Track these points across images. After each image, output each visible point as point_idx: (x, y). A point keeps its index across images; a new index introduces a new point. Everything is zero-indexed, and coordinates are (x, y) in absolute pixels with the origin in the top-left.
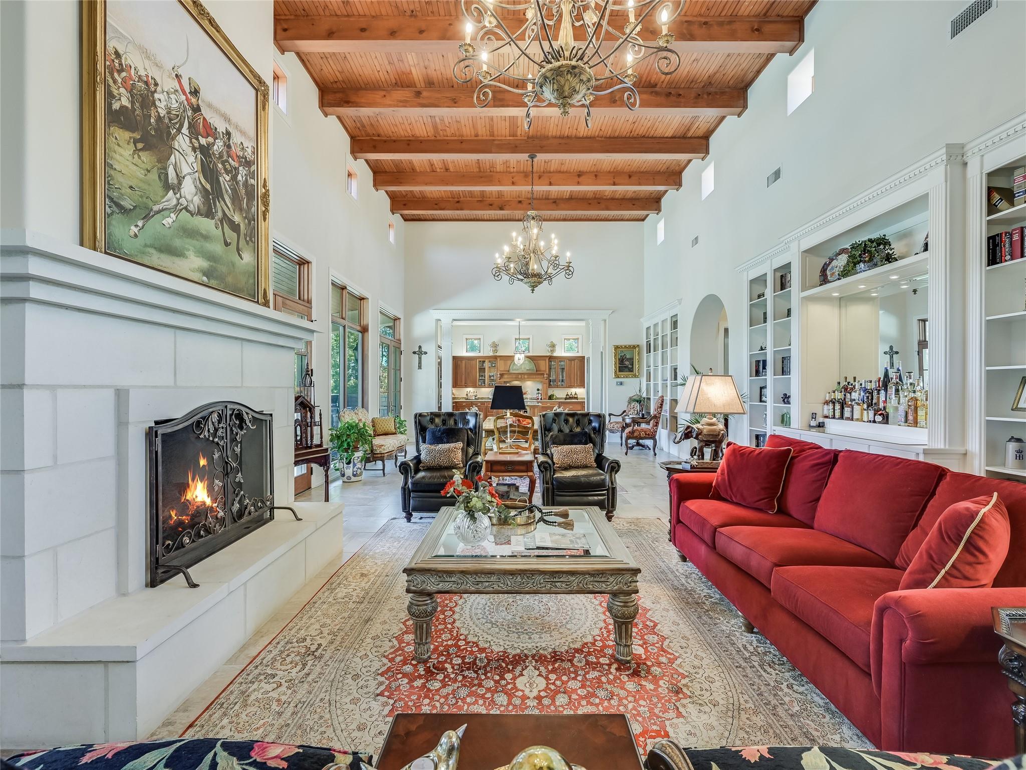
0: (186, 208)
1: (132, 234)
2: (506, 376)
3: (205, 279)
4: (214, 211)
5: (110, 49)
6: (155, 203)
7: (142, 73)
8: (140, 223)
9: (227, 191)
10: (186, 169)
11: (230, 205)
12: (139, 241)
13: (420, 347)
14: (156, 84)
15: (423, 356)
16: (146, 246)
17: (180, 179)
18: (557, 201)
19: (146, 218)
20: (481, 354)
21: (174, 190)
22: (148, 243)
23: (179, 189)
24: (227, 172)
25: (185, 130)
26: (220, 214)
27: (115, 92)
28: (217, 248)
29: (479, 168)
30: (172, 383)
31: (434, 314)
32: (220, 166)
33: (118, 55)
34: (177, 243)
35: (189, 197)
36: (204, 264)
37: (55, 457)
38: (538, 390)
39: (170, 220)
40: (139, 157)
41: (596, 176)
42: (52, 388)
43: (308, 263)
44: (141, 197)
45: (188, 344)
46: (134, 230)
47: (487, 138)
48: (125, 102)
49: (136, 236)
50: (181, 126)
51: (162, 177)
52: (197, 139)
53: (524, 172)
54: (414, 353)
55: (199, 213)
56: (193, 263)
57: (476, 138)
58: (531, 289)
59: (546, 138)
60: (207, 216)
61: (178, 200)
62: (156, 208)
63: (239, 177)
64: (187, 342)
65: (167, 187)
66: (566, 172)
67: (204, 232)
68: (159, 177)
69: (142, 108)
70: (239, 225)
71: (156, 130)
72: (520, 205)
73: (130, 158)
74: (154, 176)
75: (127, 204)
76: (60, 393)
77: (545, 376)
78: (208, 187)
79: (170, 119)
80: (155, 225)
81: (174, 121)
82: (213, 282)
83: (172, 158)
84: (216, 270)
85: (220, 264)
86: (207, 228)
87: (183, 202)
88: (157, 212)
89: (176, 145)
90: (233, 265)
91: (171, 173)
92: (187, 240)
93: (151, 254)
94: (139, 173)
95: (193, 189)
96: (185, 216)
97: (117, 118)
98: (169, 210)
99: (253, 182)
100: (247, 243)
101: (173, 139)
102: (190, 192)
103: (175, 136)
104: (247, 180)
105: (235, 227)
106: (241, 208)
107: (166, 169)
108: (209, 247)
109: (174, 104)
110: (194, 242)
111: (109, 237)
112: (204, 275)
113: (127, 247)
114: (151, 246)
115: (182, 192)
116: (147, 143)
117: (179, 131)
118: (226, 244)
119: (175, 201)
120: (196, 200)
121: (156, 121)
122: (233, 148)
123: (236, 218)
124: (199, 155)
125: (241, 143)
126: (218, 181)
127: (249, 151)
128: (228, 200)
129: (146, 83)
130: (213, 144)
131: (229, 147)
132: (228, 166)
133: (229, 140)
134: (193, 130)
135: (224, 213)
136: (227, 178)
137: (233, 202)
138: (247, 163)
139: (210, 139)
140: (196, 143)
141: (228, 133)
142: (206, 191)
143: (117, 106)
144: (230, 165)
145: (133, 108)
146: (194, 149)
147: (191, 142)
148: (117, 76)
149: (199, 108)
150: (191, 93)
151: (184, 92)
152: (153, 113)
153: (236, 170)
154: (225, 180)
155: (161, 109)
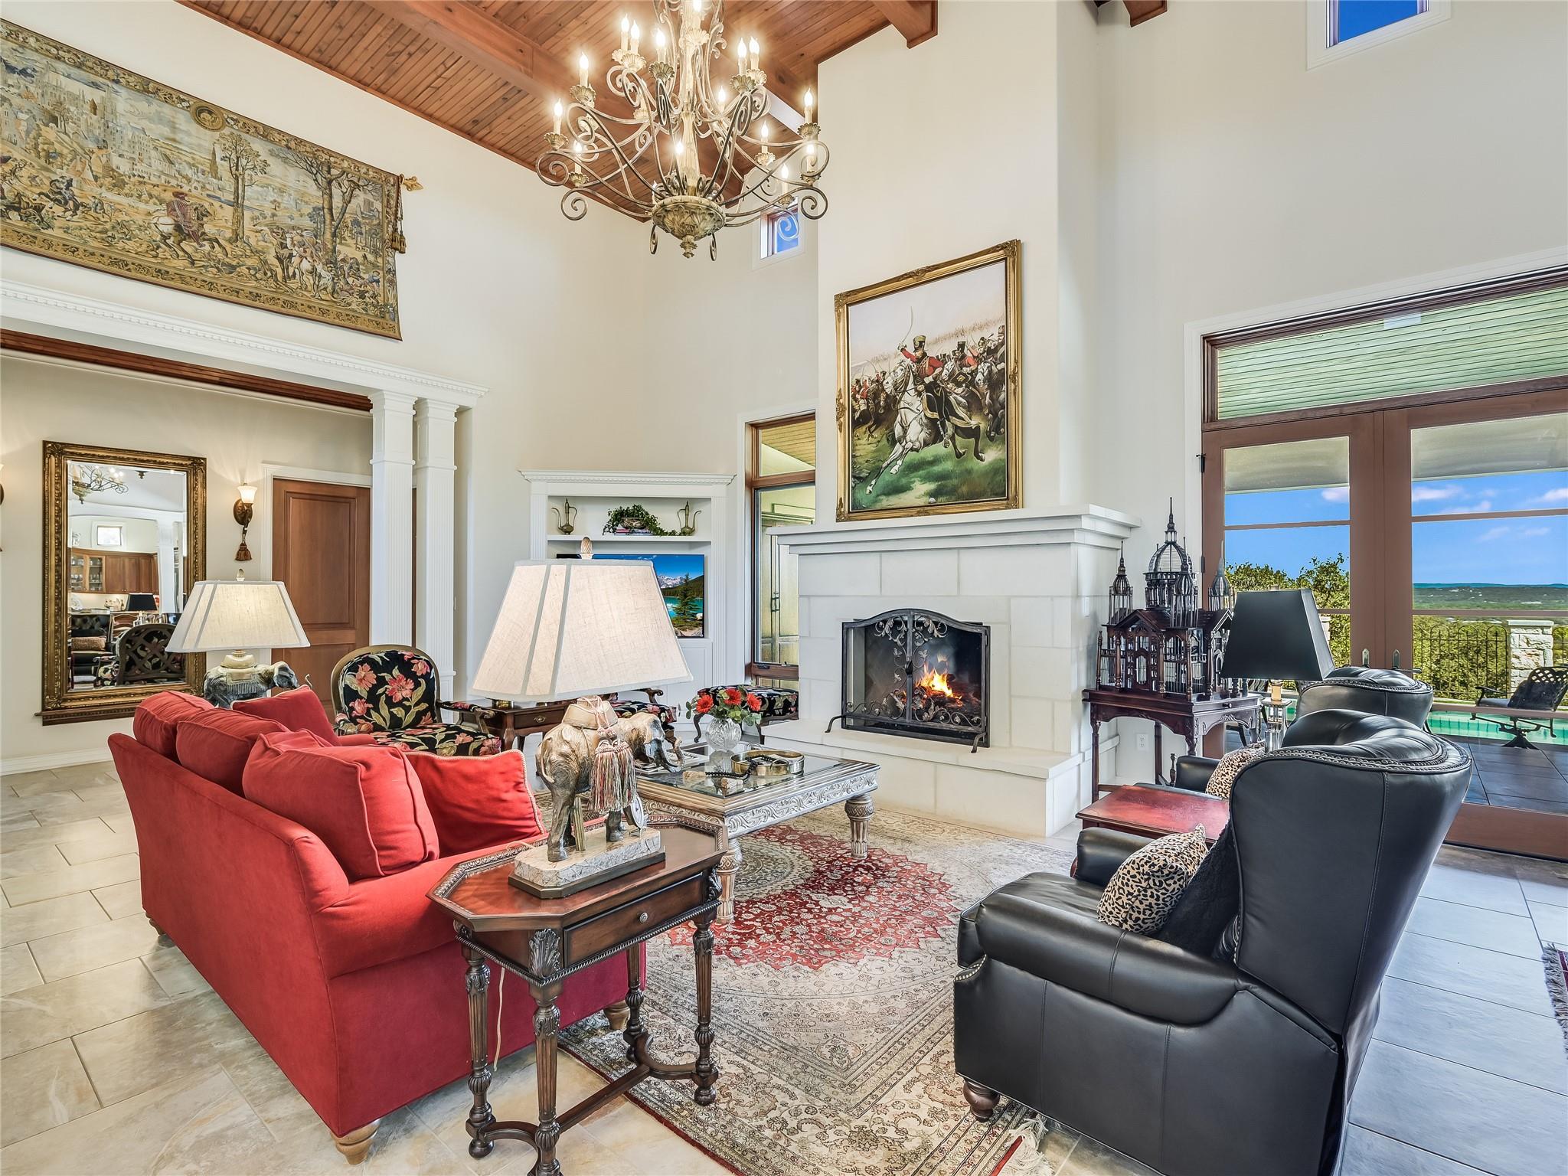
0: (912, 449)
1: (868, 492)
3: (932, 500)
4: (942, 433)
6: (884, 462)
7: (874, 377)
8: (873, 482)
9: (959, 403)
10: (910, 416)
11: (963, 415)
12: (874, 494)
14: (884, 373)
16: (878, 495)
17: (905, 430)
19: (879, 475)
22: (879, 493)
23: (905, 437)
24: (959, 385)
25: (911, 385)
26: (950, 431)
27: (856, 407)
28: (948, 466)
30: (878, 593)
32: (950, 385)
33: (858, 381)
34: (904, 481)
35: (914, 438)
36: (931, 486)
39: (896, 467)
40: (872, 437)
42: (809, 597)
44: (874, 463)
45: (893, 563)
46: (869, 489)
48: (863, 407)
49: (870, 492)
50: (906, 384)
52: (923, 382)
55: (926, 444)
56: (920, 491)
60: (934, 442)
61: (904, 447)
62: (884, 465)
63: (979, 376)
64: (890, 561)
65: (893, 441)
67: (931, 459)
70: (978, 428)
71: (884, 408)
73: (867, 442)
74: (884, 442)
75: (863, 474)
76: (812, 599)
78: (936, 415)
79: (896, 390)
80: (886, 478)
81: (901, 387)
82: (942, 499)
83: (899, 419)
84: (944, 486)
85: (951, 479)
86: (934, 453)
87: (909, 445)
88: (886, 467)
89: (902, 404)
90: (969, 472)
91: (898, 430)
92: (913, 475)
93: (881, 500)
94: (872, 448)
95: (919, 428)
96: (912, 456)
97: (856, 424)
98: (896, 460)
99: (1002, 365)
100: (992, 439)
101: (899, 402)
102: (916, 433)
103: (901, 398)
104: (990, 372)
105: (973, 433)
106: (980, 409)
107: (893, 430)
108: (937, 469)
109: (900, 373)
110: (921, 472)
111: (854, 500)
112: (931, 496)
113: (864, 503)
114: (881, 495)
115: (908, 438)
116: (878, 423)
117: (905, 391)
118: (959, 455)
119: (901, 450)
120: (923, 436)
121: (885, 401)
122: (969, 354)
123: (974, 422)
124: (924, 395)
125: (982, 339)
126: (948, 402)
127: (995, 337)
128: (961, 412)
129: (877, 381)
130: (942, 371)
131: (964, 356)
132: (961, 378)
133: (962, 351)
134: (919, 378)
135: (956, 427)
136: (959, 390)
137: (969, 409)
138: (990, 352)
139: (937, 371)
140: (921, 387)
141: (962, 346)
142: (933, 421)
143: (857, 415)
144: (964, 375)
145: (868, 407)
146: (919, 394)
147: (916, 390)
148: (858, 396)
149: (924, 354)
150: (916, 350)
151: (908, 356)
152: (883, 396)
153: (974, 373)
154: (957, 395)
155: (889, 388)
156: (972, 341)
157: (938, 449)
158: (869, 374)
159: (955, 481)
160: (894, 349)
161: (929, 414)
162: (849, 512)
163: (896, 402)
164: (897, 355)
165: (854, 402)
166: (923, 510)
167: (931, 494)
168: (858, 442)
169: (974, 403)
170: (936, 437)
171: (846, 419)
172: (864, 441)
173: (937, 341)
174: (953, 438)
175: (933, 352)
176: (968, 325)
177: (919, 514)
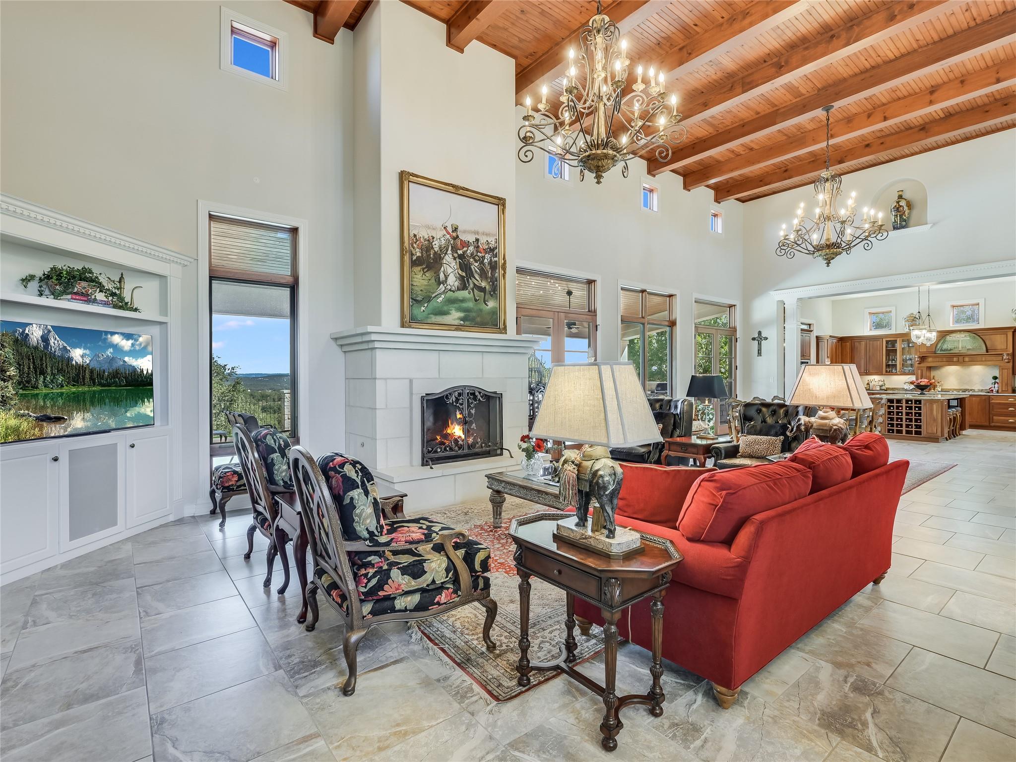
0: (450, 290)
1: (422, 311)
2: (930, 359)
3: (462, 322)
4: (468, 285)
5: (412, 235)
6: (433, 293)
7: (426, 237)
8: (426, 305)
9: (476, 272)
10: (449, 270)
11: (478, 279)
12: (426, 313)
13: (760, 333)
14: (433, 238)
15: (763, 342)
16: (429, 314)
17: (446, 277)
18: (927, 126)
19: (429, 301)
20: (893, 332)
21: (443, 283)
22: (429, 312)
23: (446, 282)
24: (476, 261)
25: (449, 252)
26: (472, 286)
27: (414, 252)
28: (470, 305)
29: (786, 135)
30: (437, 377)
31: (775, 296)
32: (471, 260)
33: (415, 236)
34: (445, 308)
35: (451, 284)
36: (462, 315)
37: (386, 405)
38: (995, 378)
39: (441, 299)
40: (425, 275)
41: (962, 82)
42: (386, 379)
43: (594, 281)
44: (427, 293)
45: (446, 358)
46: (423, 308)
47: (770, 111)
48: (419, 254)
49: (424, 311)
50: (447, 250)
51: (437, 280)
52: (457, 253)
53: (845, 118)
54: (754, 339)
55: (458, 289)
56: (455, 316)
57: (757, 116)
58: (825, 262)
59: (845, 80)
60: (463, 289)
61: (445, 287)
62: (433, 296)
63: (486, 261)
64: (445, 357)
65: (439, 283)
66: (910, 95)
67: (461, 299)
68: (435, 280)
69: (426, 253)
70: (485, 288)
71: (433, 260)
72: (868, 149)
73: (421, 278)
74: (433, 281)
75: (419, 298)
76: (388, 380)
77: (1005, 357)
78: (464, 274)
79: (441, 251)
80: (433, 304)
81: (443, 250)
82: (467, 323)
83: (442, 268)
84: (469, 316)
85: (472, 312)
86: (463, 296)
87: (449, 287)
88: (434, 297)
89: (444, 261)
90: (481, 310)
91: (442, 276)
92: (451, 306)
93: (431, 318)
94: (425, 283)
95: (455, 279)
96: (450, 294)
97: (414, 263)
98: (441, 294)
99: (496, 259)
100: (492, 296)
101: (443, 259)
102: (453, 281)
103: (444, 257)
104: (491, 260)
105: (482, 290)
106: (486, 278)
107: (439, 275)
108: (465, 305)
109: (443, 242)
110: (455, 305)
111: (412, 315)
112: (461, 320)
113: (420, 317)
114: (431, 314)
115: (448, 283)
116: (429, 267)
117: (446, 254)
118: (476, 300)
119: (444, 289)
120: (457, 284)
121: (434, 255)
122: (481, 247)
123: (483, 284)
124: (458, 260)
125: (487, 241)
126: (470, 269)
127: (493, 243)
128: (477, 277)
129: (429, 240)
130: (467, 250)
131: (478, 247)
132: (477, 258)
133: (478, 243)
134: (455, 249)
135: (475, 284)
136: (477, 264)
137: (481, 276)
138: (492, 250)
139: (465, 249)
140: (456, 255)
141: (477, 240)
142: (462, 277)
143: (414, 258)
144: (478, 257)
145: (422, 255)
146: (455, 259)
147: (453, 256)
148: (414, 245)
149: (458, 237)
150: (453, 231)
151: (449, 233)
152: (432, 252)
153: (483, 257)
154: (475, 266)
155: (436, 248)
156: (483, 240)
157: (464, 294)
158: (424, 234)
159: (474, 314)
160: (439, 225)
161: (460, 272)
162: (410, 322)
163: (441, 259)
164: (441, 230)
165: (412, 249)
166: (458, 328)
167: (461, 319)
168: (415, 276)
169: (483, 275)
170: (464, 287)
171: (407, 258)
172: (419, 276)
173: (464, 232)
174: (473, 290)
175: (463, 237)
176: (481, 231)
177: (456, 330)
